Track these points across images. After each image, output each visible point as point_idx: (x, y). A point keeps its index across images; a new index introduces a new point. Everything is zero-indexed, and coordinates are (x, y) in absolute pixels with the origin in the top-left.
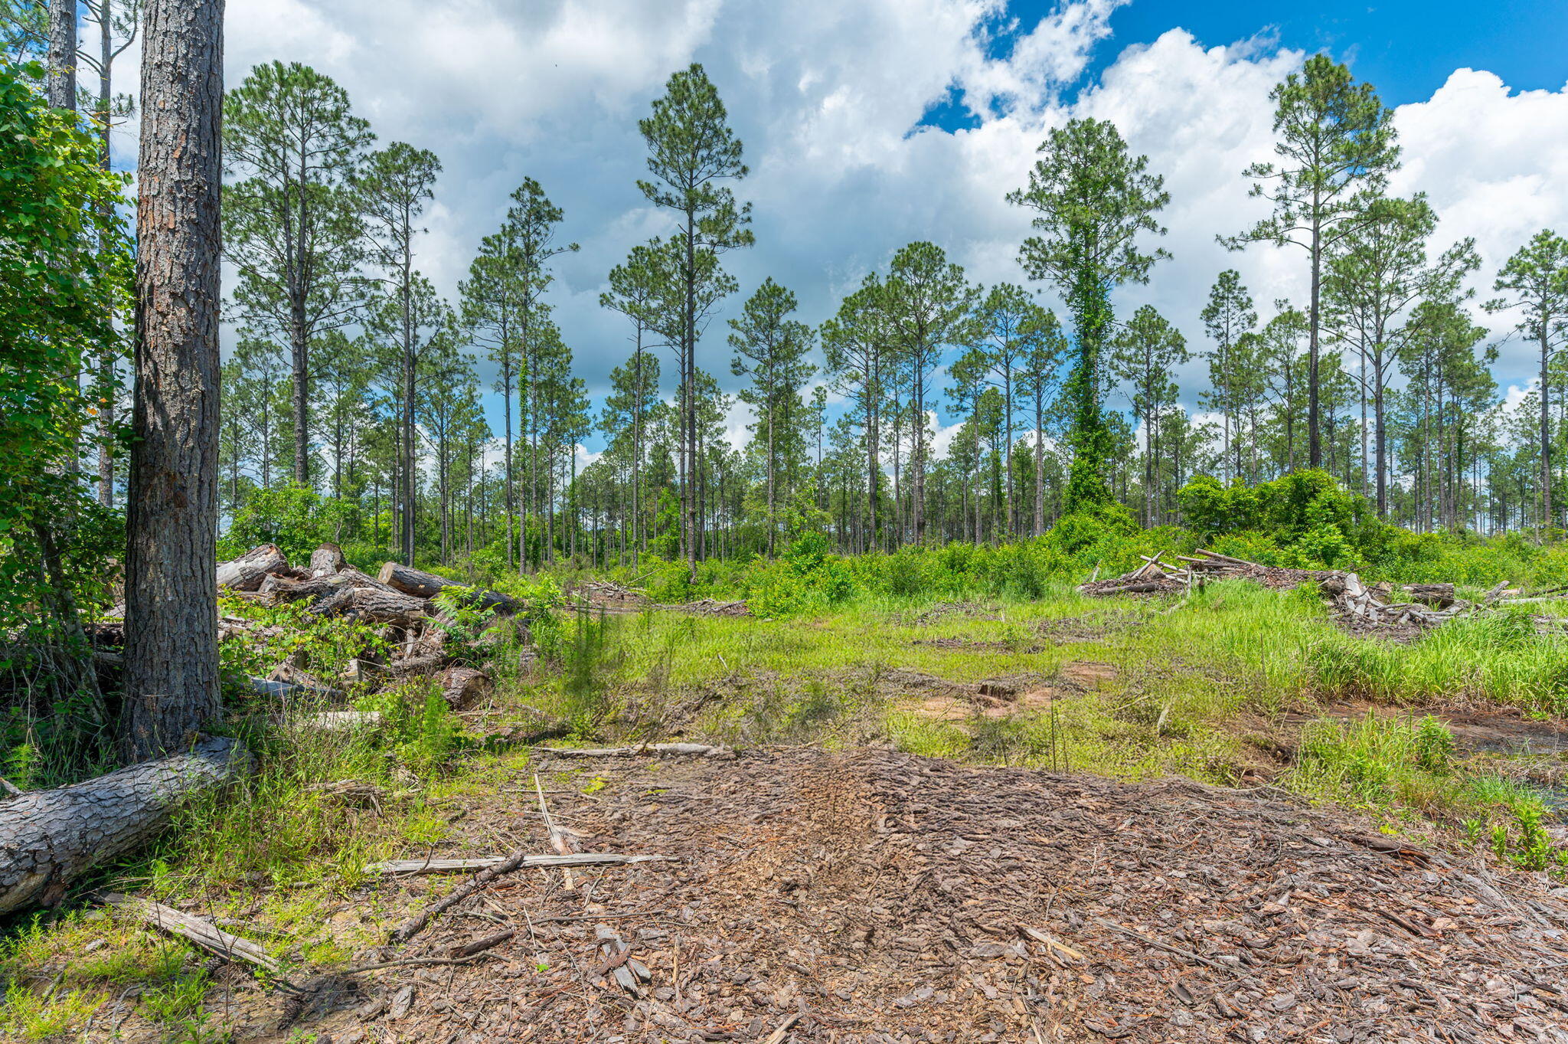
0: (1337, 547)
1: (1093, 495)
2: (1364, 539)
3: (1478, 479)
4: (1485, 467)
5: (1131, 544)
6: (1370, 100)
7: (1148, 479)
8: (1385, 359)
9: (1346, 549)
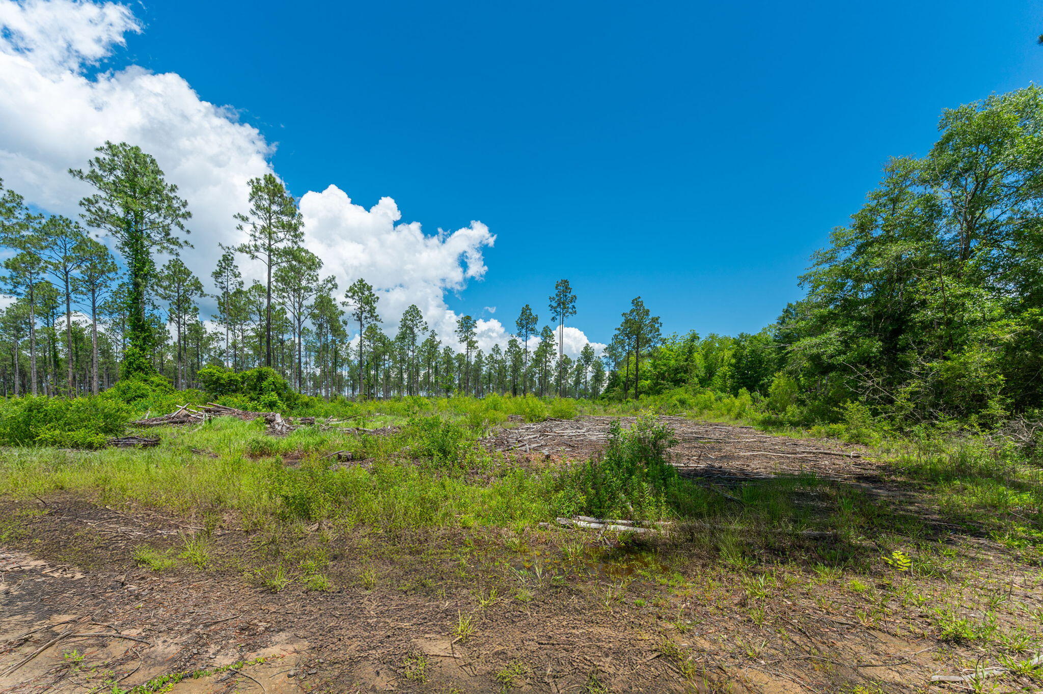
0: (276, 402)
1: (143, 370)
2: (288, 399)
3: (345, 372)
4: (345, 366)
5: (171, 398)
6: (293, 206)
7: (179, 358)
8: (302, 318)
9: (280, 403)
